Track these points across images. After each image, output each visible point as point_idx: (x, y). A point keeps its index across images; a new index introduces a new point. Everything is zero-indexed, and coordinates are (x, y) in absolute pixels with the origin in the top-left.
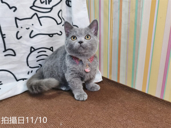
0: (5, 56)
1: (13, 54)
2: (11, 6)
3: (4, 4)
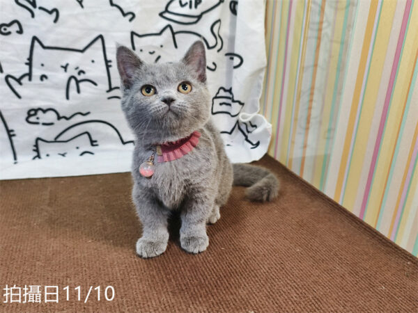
2: (125, 12)
3: (115, 8)
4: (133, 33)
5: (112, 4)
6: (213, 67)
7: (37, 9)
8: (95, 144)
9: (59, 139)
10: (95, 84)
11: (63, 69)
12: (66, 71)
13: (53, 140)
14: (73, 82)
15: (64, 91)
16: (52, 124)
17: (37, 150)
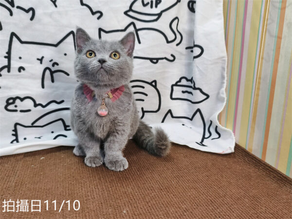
3: (85, 7)
4: (100, 30)
5: (82, 4)
6: (172, 58)
7: (15, 8)
8: (68, 128)
9: (35, 125)
10: (68, 75)
11: (39, 62)
12: (41, 63)
13: (30, 125)
14: (48, 72)
15: (40, 81)
16: (29, 111)
17: (16, 135)
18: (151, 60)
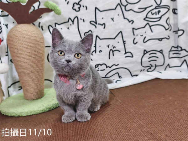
0: (126, 57)
1: (131, 56)
2: (130, 20)
3: (126, 20)
4: (133, 29)
5: (124, 18)
6: (168, 38)
7: (97, 24)
8: (120, 77)
9: (107, 76)
10: (120, 51)
11: (107, 47)
12: (109, 47)
13: (104, 77)
14: (111, 51)
15: (108, 56)
16: (104, 70)
18: (159, 39)
